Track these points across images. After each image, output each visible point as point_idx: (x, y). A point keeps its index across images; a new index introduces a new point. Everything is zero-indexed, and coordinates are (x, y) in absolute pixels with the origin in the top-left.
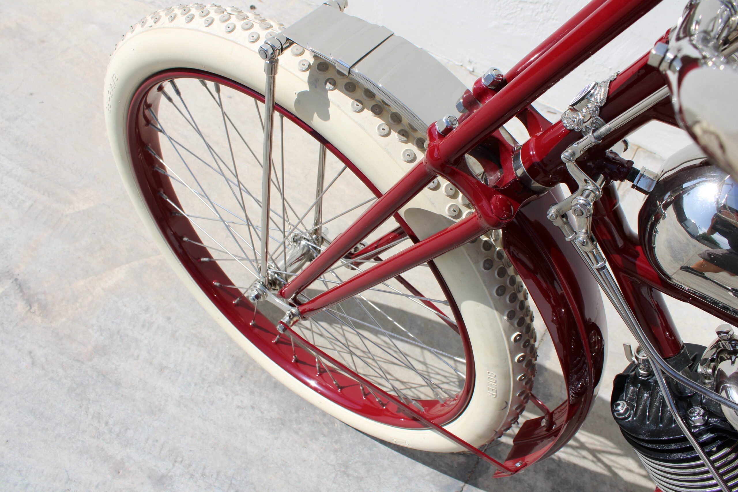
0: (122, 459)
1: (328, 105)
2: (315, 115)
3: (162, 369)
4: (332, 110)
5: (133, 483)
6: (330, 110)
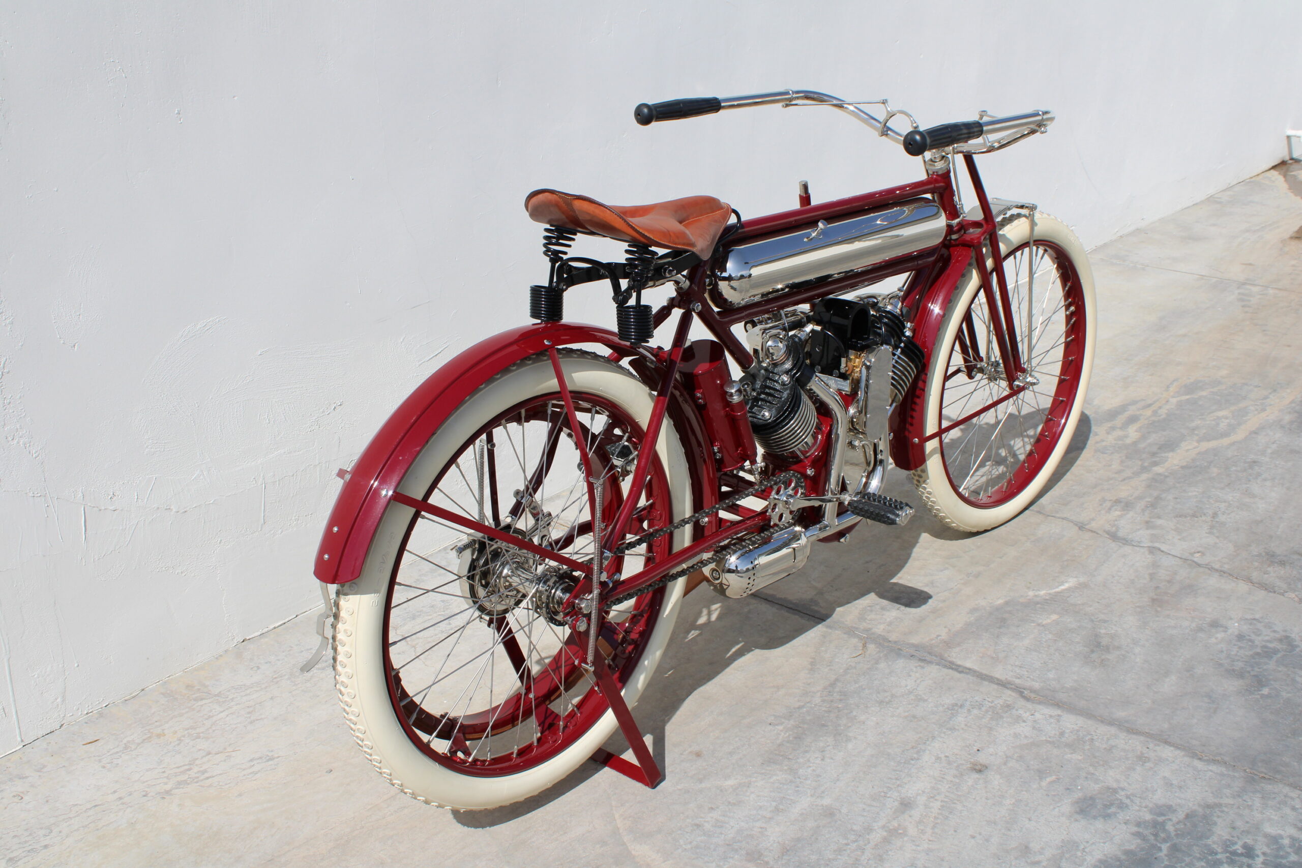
0: (886, 831)
3: (777, 810)
5: (911, 822)
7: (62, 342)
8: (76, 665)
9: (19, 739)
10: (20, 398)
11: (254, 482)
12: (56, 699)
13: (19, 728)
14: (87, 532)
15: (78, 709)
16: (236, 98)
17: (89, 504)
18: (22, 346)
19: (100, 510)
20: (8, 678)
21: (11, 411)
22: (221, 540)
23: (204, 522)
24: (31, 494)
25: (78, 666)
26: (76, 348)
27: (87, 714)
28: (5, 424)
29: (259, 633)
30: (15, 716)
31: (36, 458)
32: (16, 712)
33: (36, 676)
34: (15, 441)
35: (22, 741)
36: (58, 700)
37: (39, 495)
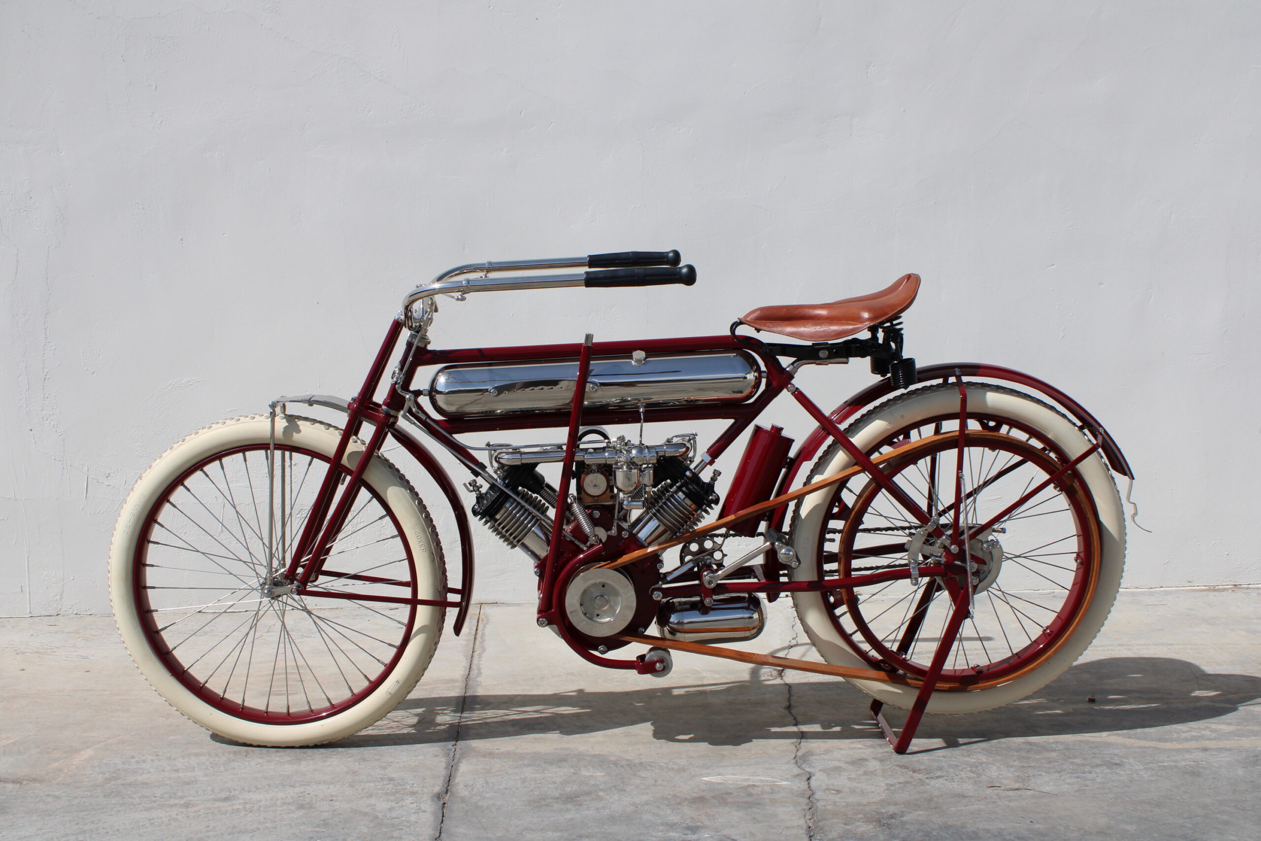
0: (185, 803)
1: (299, 427)
2: (294, 433)
3: (176, 771)
4: (301, 428)
6: (300, 428)
7: (86, 368)
8: (72, 578)
9: (29, 611)
10: (55, 396)
11: (215, 499)
12: (56, 595)
13: (30, 604)
14: (88, 492)
15: (70, 608)
16: (225, 235)
17: (91, 476)
18: (59, 365)
19: (99, 482)
20: (27, 569)
21: (48, 403)
22: (186, 532)
23: (174, 515)
24: (53, 457)
25: (73, 579)
26: (95, 375)
27: (76, 614)
28: (43, 410)
29: (213, 611)
30: (28, 595)
31: (60, 436)
32: (29, 592)
33: (45, 575)
34: (48, 422)
35: (30, 613)
36: (58, 597)
37: (59, 459)
